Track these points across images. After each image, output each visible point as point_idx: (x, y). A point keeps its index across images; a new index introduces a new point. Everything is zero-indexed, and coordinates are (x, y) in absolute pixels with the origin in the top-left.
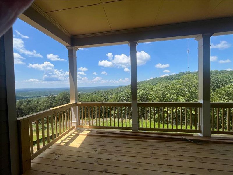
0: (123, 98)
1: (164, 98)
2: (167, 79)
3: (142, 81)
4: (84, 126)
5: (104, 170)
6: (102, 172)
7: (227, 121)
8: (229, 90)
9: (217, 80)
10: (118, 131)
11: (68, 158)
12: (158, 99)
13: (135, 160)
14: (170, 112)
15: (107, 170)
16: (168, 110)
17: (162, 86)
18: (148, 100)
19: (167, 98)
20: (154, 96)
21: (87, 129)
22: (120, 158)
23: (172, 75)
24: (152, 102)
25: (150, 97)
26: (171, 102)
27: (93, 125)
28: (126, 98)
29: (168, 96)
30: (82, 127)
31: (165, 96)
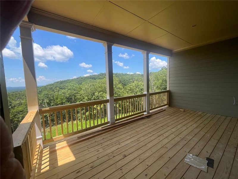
0: (43, 101)
1: (93, 96)
2: (91, 78)
3: (65, 80)
4: (55, 139)
5: (123, 157)
6: (124, 158)
7: (131, 107)
8: (131, 86)
9: (124, 80)
10: (99, 128)
11: (77, 173)
12: (86, 98)
13: (132, 140)
14: (99, 108)
15: (125, 155)
16: (97, 107)
17: (91, 85)
18: (76, 100)
19: (96, 96)
20: (83, 96)
21: (62, 139)
22: (123, 144)
23: (95, 75)
24: (81, 102)
25: (79, 97)
26: (99, 99)
27: (68, 133)
28: (48, 101)
29: (96, 94)
30: (53, 141)
31: (94, 94)
